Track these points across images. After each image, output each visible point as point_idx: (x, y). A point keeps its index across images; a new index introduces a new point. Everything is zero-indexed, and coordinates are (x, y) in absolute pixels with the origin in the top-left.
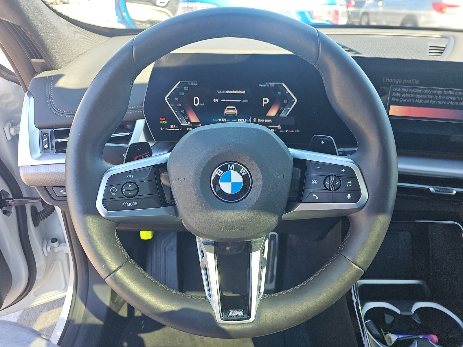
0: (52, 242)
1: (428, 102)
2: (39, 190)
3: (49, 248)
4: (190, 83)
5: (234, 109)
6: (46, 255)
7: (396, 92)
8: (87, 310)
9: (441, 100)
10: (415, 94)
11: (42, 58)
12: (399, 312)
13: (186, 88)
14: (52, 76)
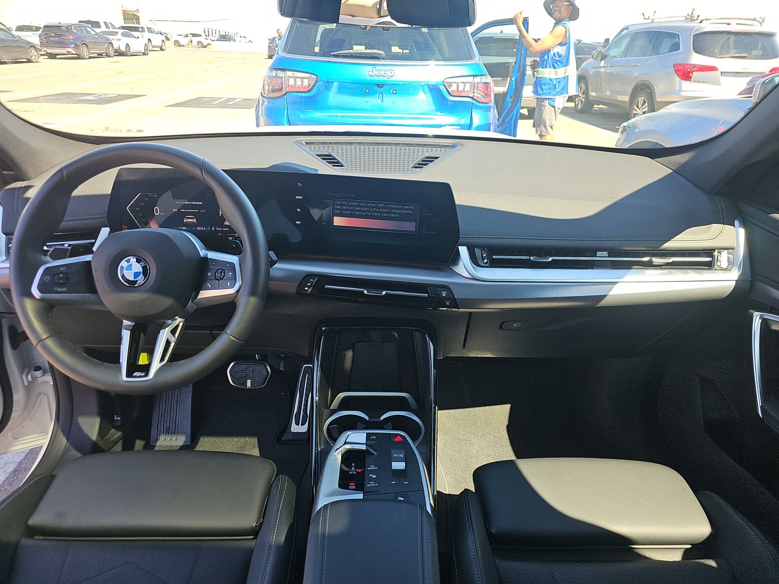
0: (35, 370)
1: (365, 214)
2: (5, 294)
3: (29, 377)
4: (150, 195)
5: (193, 218)
6: (26, 384)
7: (337, 205)
8: (68, 445)
9: (375, 212)
10: (354, 206)
11: (12, 171)
12: (367, 418)
13: (147, 199)
14: (21, 187)
